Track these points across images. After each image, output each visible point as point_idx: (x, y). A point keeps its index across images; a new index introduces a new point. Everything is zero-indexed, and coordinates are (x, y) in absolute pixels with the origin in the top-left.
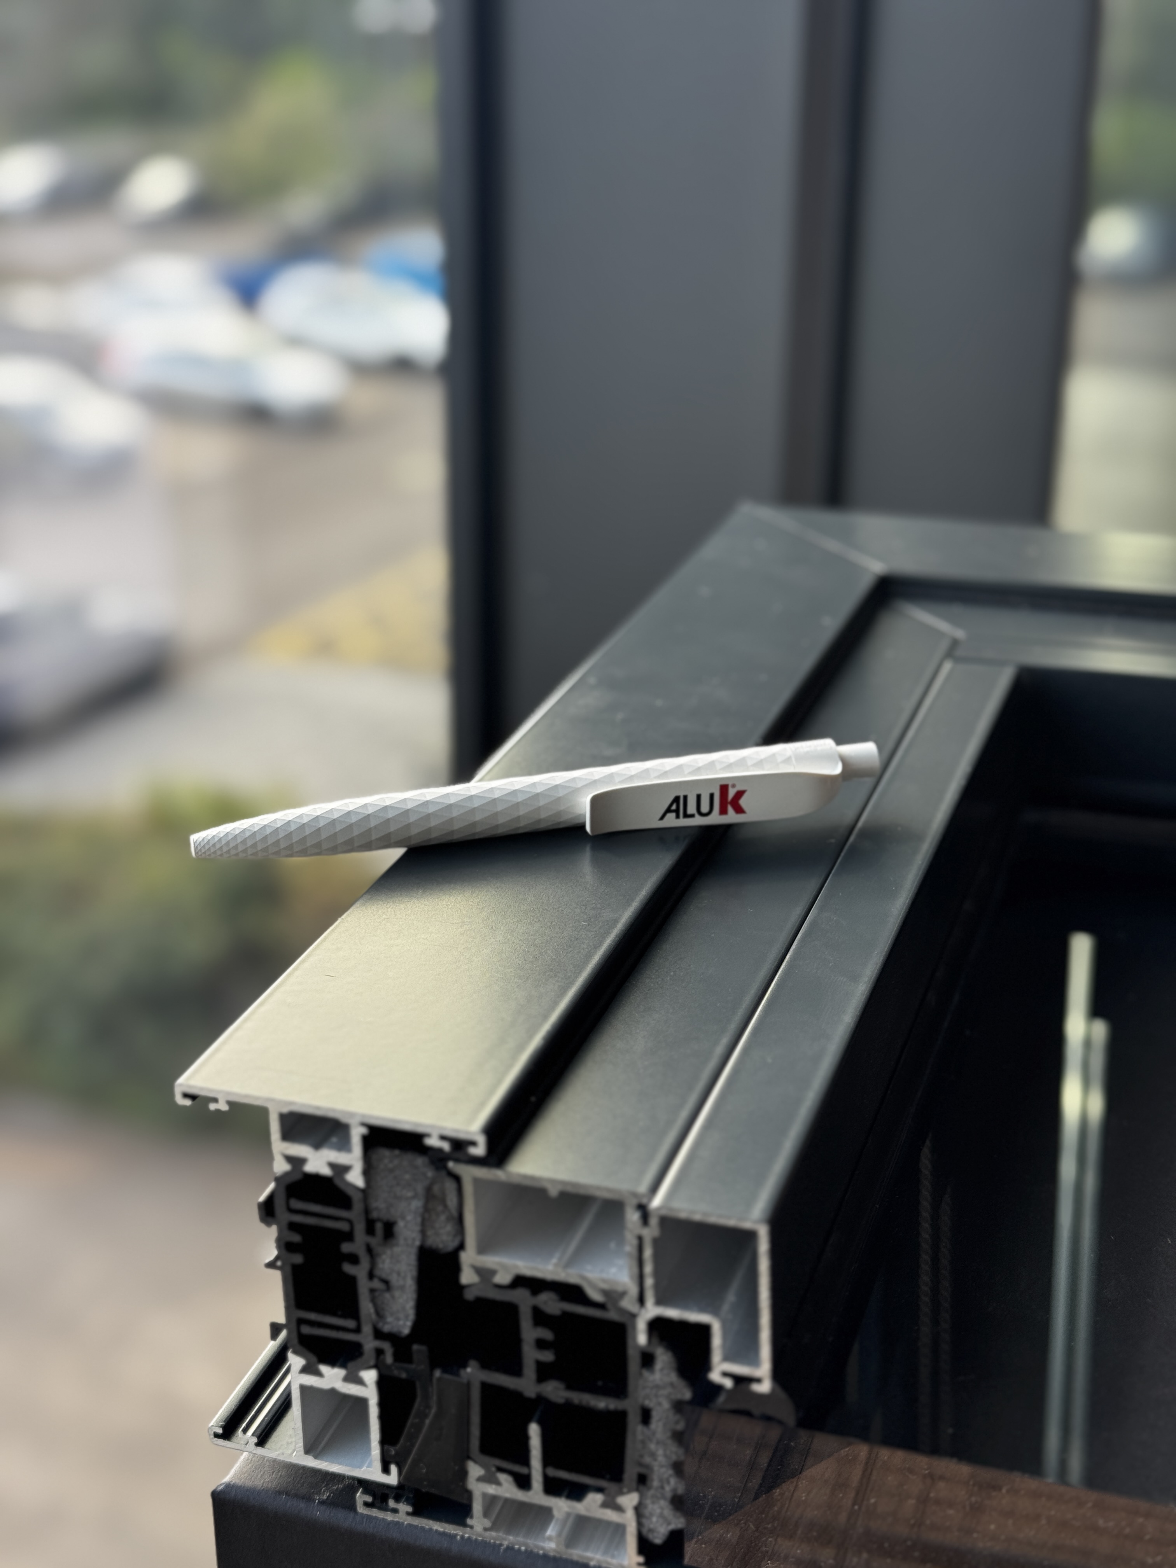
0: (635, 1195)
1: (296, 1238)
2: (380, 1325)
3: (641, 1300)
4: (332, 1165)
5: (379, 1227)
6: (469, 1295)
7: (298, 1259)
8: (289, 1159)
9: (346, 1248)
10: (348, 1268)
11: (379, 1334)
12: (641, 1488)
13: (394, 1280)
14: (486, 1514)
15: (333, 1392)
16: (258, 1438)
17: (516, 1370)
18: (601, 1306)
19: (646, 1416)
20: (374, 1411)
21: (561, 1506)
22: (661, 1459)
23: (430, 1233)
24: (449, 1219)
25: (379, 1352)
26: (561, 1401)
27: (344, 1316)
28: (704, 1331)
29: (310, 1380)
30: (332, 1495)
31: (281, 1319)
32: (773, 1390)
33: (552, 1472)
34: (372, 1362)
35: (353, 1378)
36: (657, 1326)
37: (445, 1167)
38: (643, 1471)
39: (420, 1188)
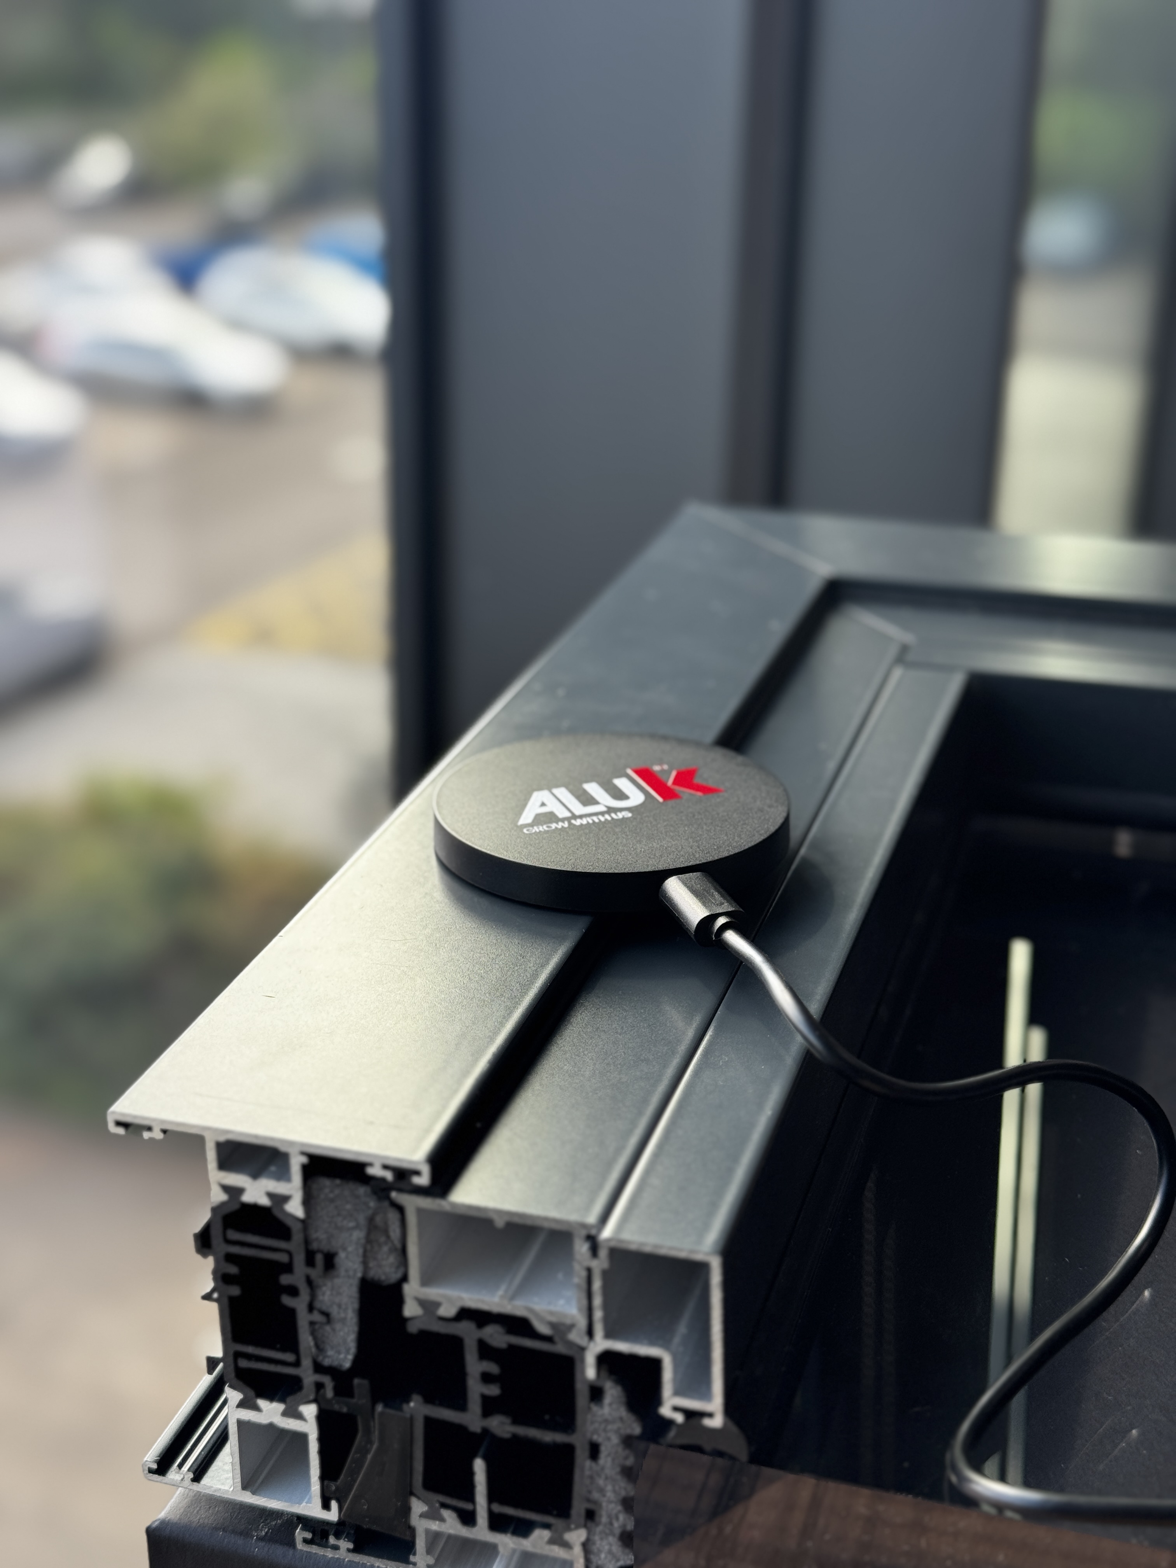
0: (584, 1226)
1: (233, 1270)
2: (320, 1359)
3: (590, 1333)
4: (270, 1195)
5: (319, 1258)
6: (412, 1328)
7: (235, 1291)
8: (226, 1188)
9: (285, 1279)
10: (287, 1300)
11: (318, 1368)
12: (589, 1524)
13: (334, 1311)
14: (429, 1551)
15: (271, 1426)
16: (194, 1474)
17: (461, 1405)
18: (548, 1339)
19: (594, 1451)
20: (314, 1446)
21: (506, 1542)
22: (610, 1494)
23: (371, 1264)
24: (393, 1250)
25: (319, 1386)
26: (507, 1436)
27: (283, 1350)
28: (655, 1365)
29: (247, 1415)
30: (271, 1530)
31: (219, 1353)
32: (725, 1424)
33: (497, 1508)
34: (312, 1397)
35: (292, 1413)
36: (606, 1359)
37: (388, 1198)
38: (591, 1506)
39: (362, 1218)
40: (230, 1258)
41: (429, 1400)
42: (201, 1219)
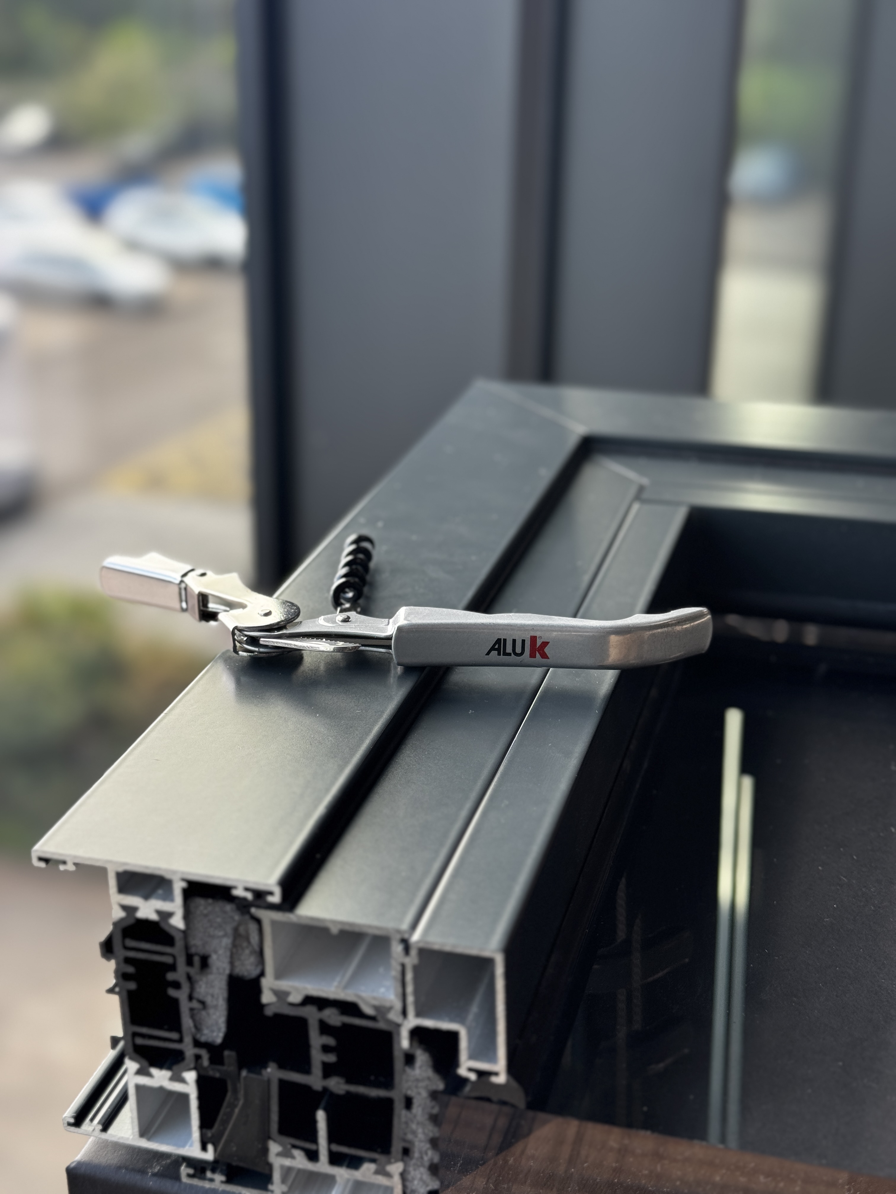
0: (398, 931)
1: (130, 970)
2: (198, 1036)
3: (404, 1013)
4: (159, 912)
5: (197, 960)
6: (269, 1012)
7: (132, 986)
8: (124, 908)
9: (171, 976)
10: (172, 992)
11: (197, 1043)
12: (406, 1158)
13: (209, 1000)
14: (283, 1181)
15: (161, 1089)
16: (103, 1126)
17: (306, 1070)
18: (373, 1018)
19: (409, 1103)
20: (194, 1103)
21: (342, 1173)
22: (421, 1136)
23: (237, 963)
24: (253, 952)
25: (198, 1057)
26: (342, 1092)
27: (170, 1029)
28: (454, 1036)
29: (143, 1080)
30: (162, 1168)
31: (120, 1033)
32: (508, 1081)
33: (336, 1148)
34: (192, 1065)
35: (177, 1078)
36: (417, 1033)
37: (249, 912)
38: (406, 1145)
39: (229, 929)
40: (128, 961)
41: (282, 1066)
42: (105, 931)
